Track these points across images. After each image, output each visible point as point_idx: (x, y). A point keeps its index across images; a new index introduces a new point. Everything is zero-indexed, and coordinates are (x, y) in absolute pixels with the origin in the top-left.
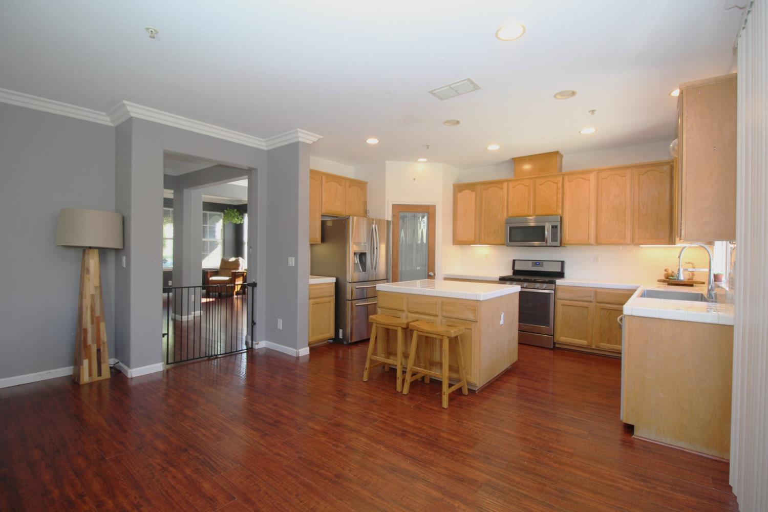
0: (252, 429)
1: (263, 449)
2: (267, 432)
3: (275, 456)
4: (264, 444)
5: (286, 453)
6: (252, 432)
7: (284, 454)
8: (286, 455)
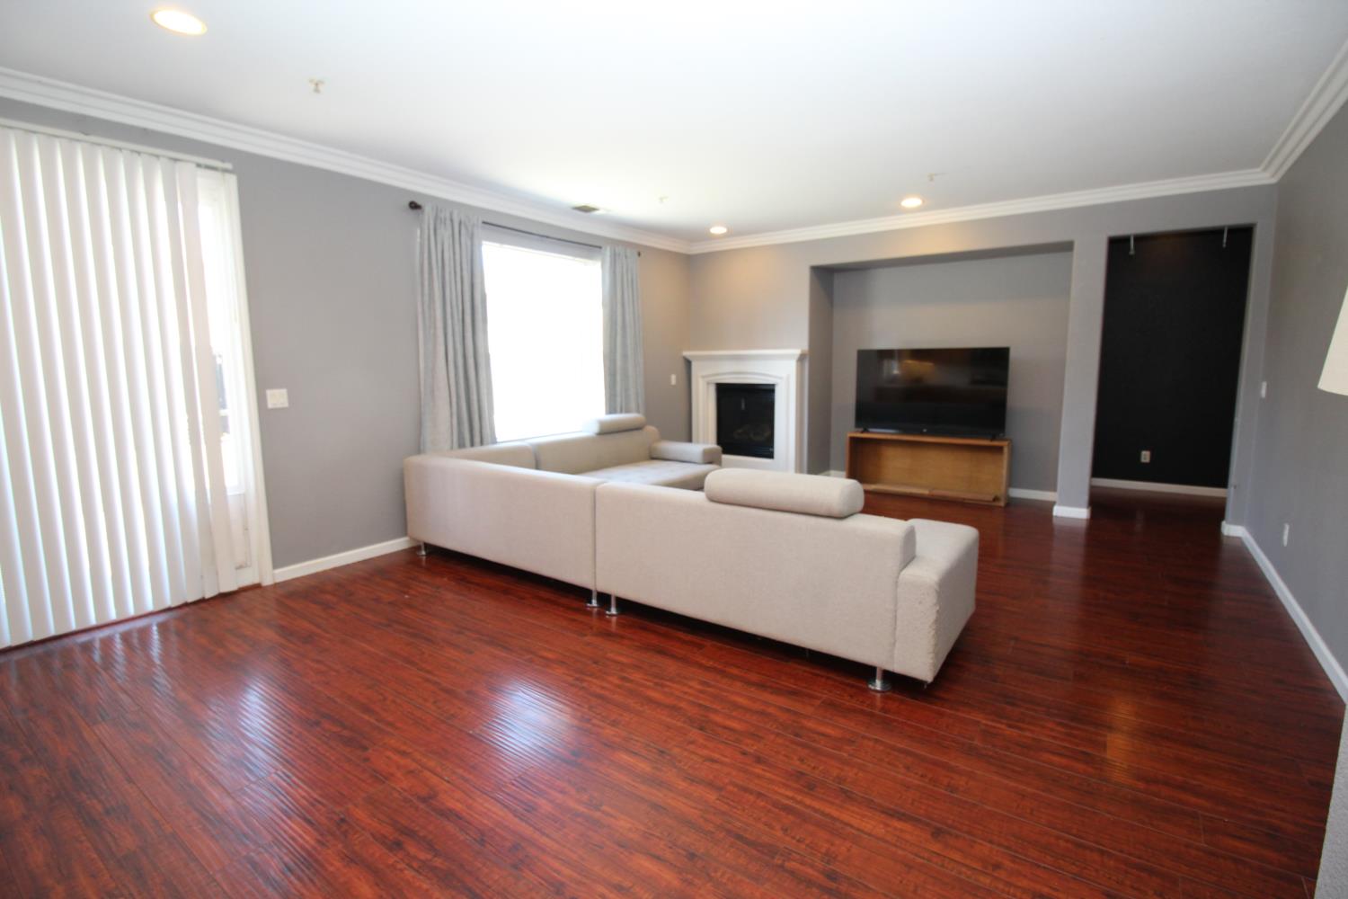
0: (458, 816)
1: (432, 764)
2: (422, 806)
3: (410, 750)
4: (427, 774)
5: (388, 757)
6: (459, 807)
7: (392, 756)
8: (389, 753)
